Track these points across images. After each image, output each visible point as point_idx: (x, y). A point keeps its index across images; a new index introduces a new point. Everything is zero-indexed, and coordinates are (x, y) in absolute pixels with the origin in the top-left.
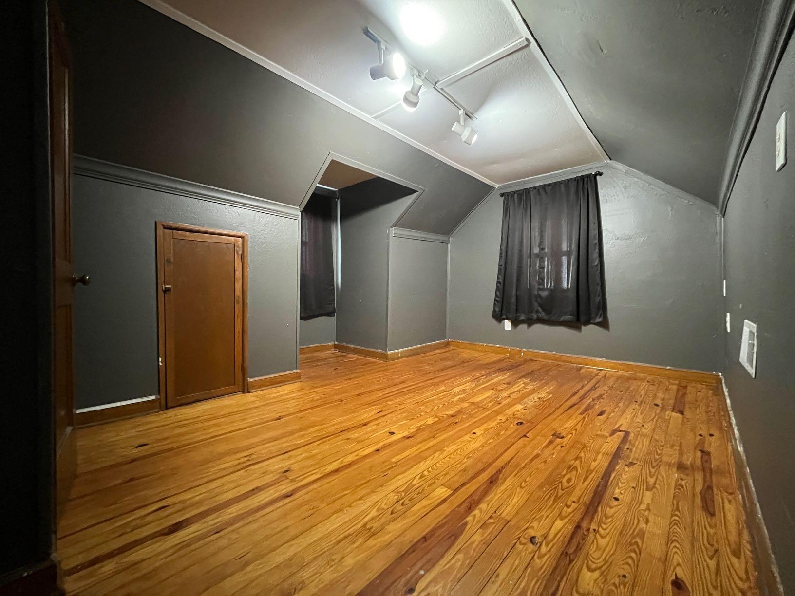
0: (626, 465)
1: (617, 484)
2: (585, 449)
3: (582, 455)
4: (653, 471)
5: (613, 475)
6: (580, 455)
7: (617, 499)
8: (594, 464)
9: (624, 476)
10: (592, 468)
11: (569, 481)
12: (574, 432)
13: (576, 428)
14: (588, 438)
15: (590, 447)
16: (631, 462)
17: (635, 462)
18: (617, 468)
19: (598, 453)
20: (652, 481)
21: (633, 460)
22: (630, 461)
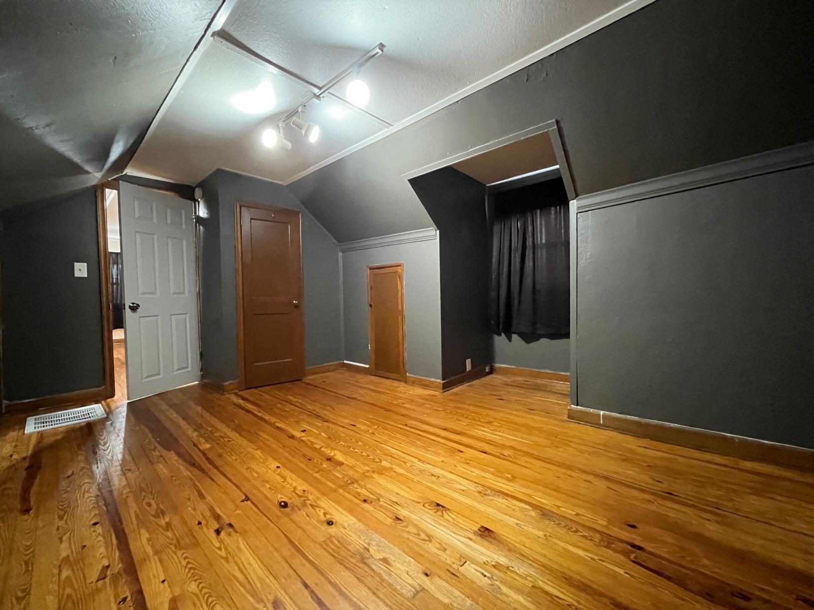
0: (108, 566)
1: (104, 537)
2: (175, 542)
3: (169, 534)
4: (68, 591)
5: (115, 541)
6: (170, 530)
7: (95, 524)
8: (145, 535)
9: (102, 550)
10: (143, 531)
11: (149, 505)
12: (223, 553)
13: (231, 561)
14: (191, 561)
15: (175, 553)
16: (104, 578)
17: (101, 582)
18: (117, 554)
19: (156, 552)
20: (65, 573)
21: (105, 584)
22: (107, 579)
